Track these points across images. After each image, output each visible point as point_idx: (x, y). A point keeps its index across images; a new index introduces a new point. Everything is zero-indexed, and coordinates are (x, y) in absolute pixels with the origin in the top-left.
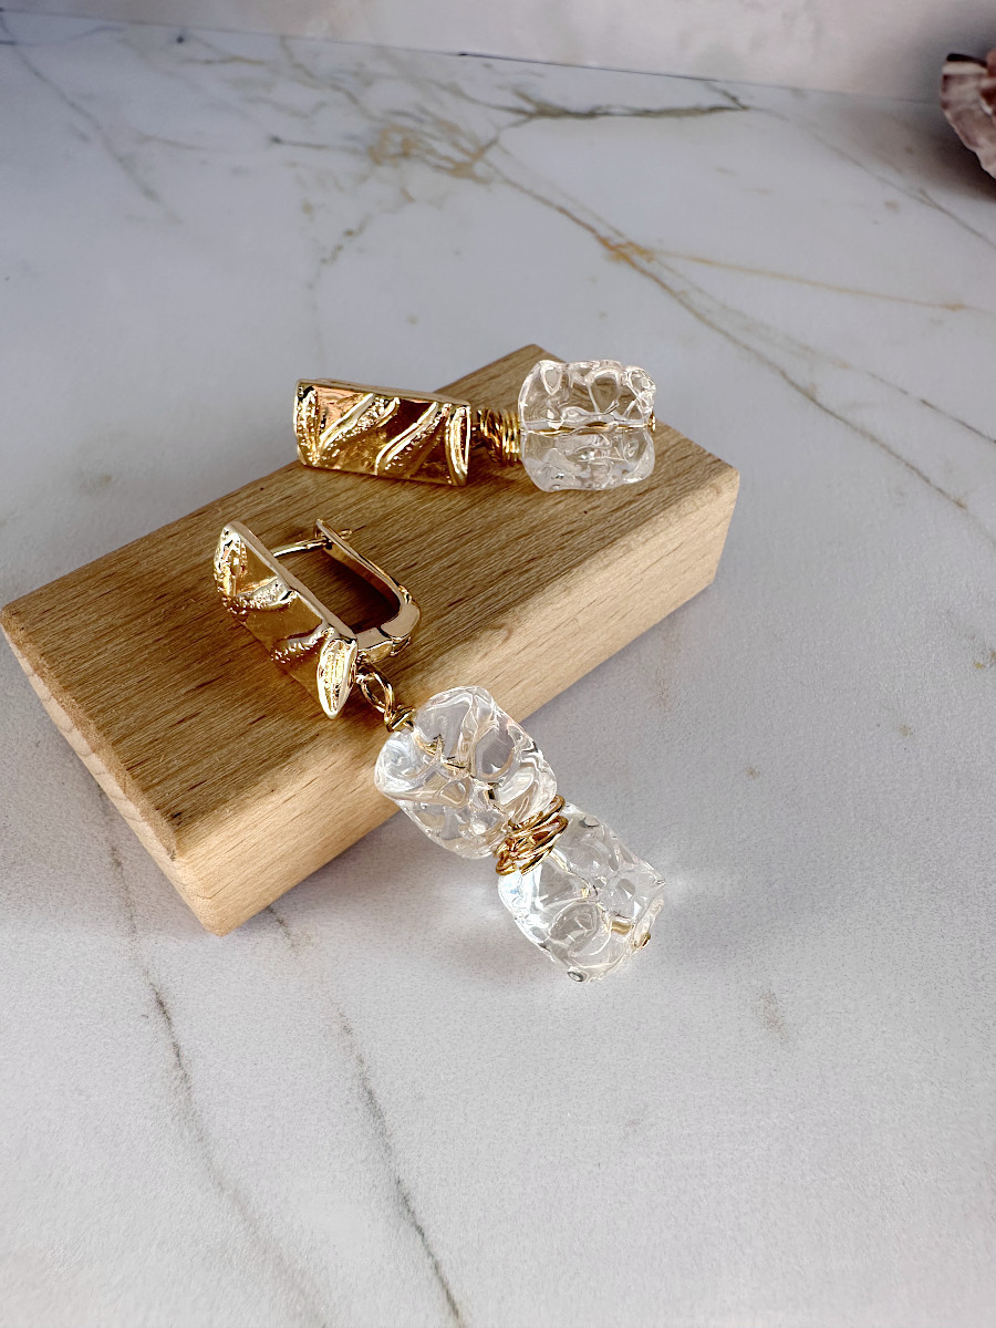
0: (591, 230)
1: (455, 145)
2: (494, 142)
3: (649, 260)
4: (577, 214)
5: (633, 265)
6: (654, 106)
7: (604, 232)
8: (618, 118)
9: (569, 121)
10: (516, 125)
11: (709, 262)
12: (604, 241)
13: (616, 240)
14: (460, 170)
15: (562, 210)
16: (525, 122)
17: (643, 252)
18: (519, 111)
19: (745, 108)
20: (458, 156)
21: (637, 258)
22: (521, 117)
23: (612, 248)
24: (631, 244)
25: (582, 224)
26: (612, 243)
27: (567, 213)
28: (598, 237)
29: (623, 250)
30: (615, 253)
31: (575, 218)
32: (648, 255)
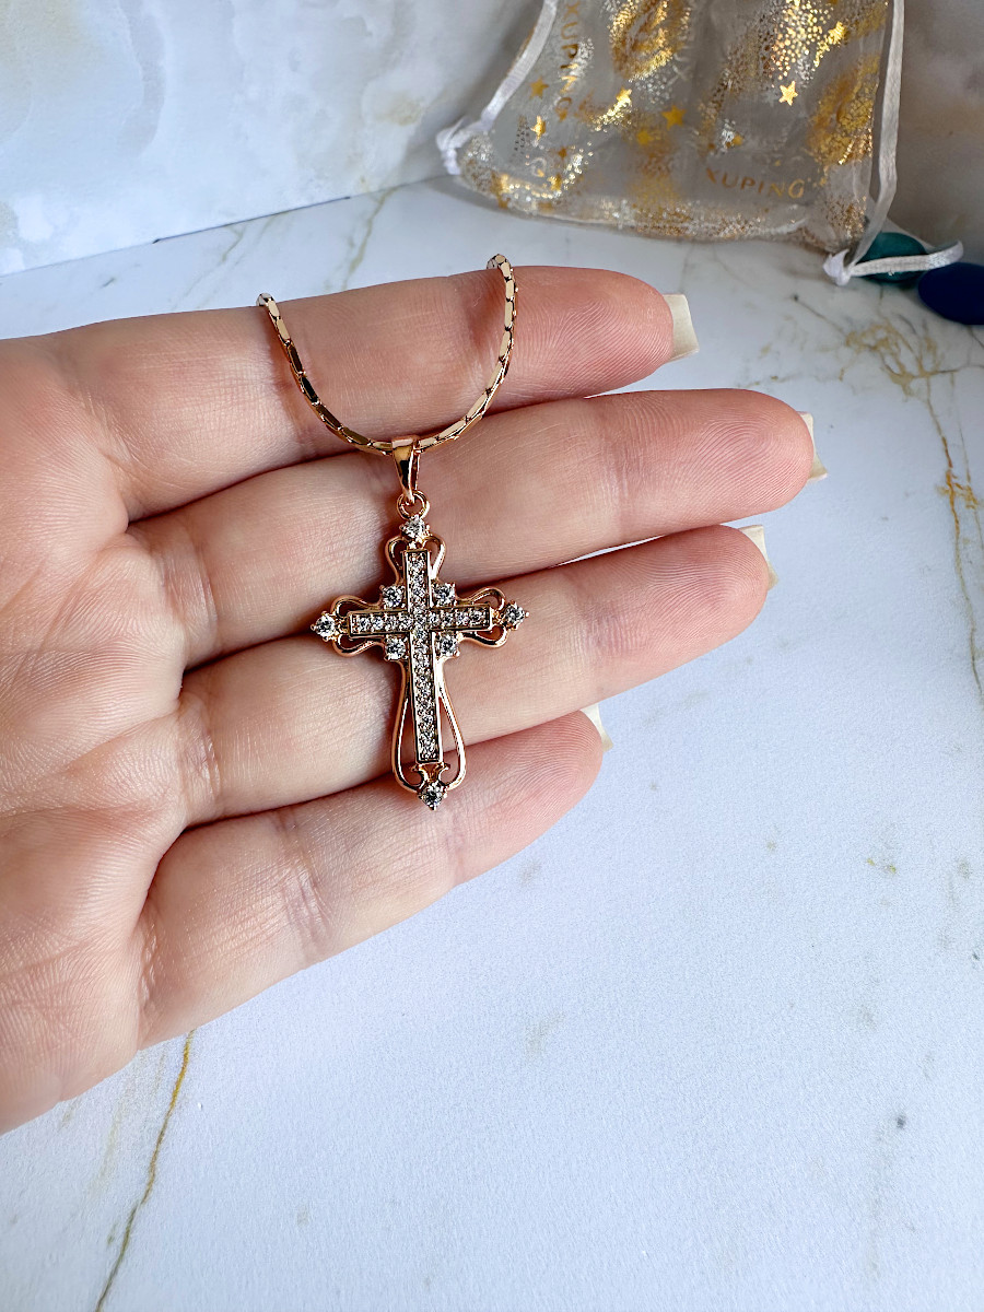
0: (950, 465)
1: (919, 361)
2: (952, 371)
4: (951, 447)
5: (952, 503)
7: (955, 471)
12: (949, 476)
13: (959, 481)
14: (901, 378)
15: (944, 440)
20: (912, 368)
21: (960, 500)
23: (949, 484)
24: (970, 489)
25: (948, 456)
26: (954, 480)
27: (946, 445)
28: (949, 471)
29: (956, 489)
30: (948, 488)
31: (947, 451)
32: (972, 503)
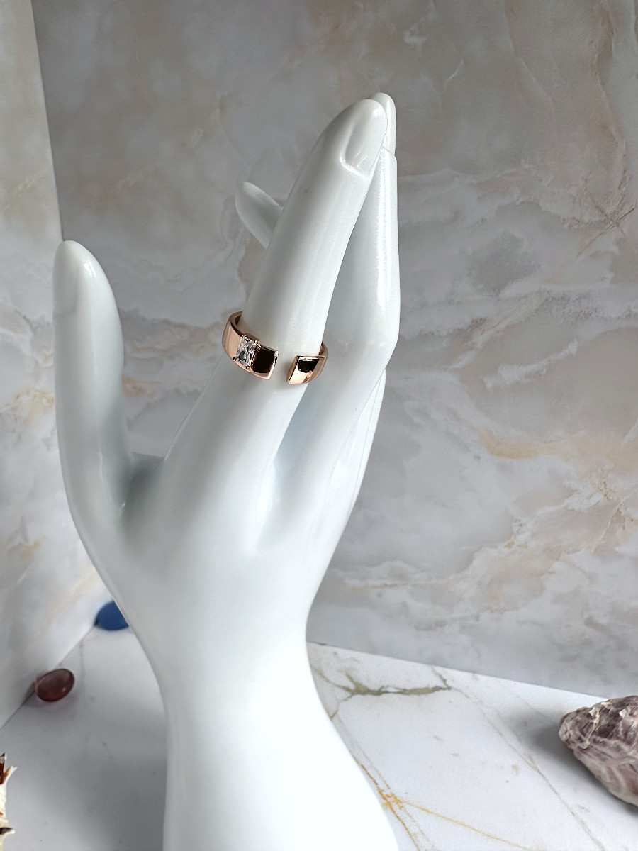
0: (376, 784)
2: (336, 713)
3: (401, 808)
4: (369, 771)
5: (394, 812)
6: (409, 687)
7: (382, 786)
8: (391, 695)
9: (369, 697)
10: (346, 700)
11: (428, 811)
12: (381, 792)
13: (386, 792)
16: (350, 697)
17: (398, 801)
18: (347, 689)
19: (449, 688)
21: (395, 807)
22: (349, 694)
23: (384, 798)
24: (393, 795)
25: (372, 778)
26: (384, 793)
27: (365, 770)
28: (378, 789)
29: (389, 799)
30: (385, 801)
31: (368, 774)
32: (400, 805)
